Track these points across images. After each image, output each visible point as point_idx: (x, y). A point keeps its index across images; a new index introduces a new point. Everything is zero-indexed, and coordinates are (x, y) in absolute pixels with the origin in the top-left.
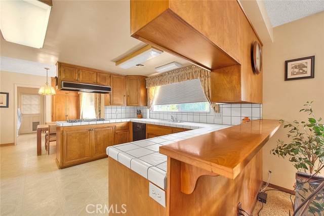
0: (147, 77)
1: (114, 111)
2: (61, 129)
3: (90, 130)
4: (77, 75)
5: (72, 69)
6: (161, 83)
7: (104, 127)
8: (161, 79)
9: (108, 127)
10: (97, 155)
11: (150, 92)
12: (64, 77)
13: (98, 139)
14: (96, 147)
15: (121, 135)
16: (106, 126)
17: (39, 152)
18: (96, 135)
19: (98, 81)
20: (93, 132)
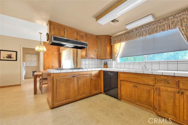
0: (111, 37)
1: (87, 62)
2: (52, 76)
3: (74, 77)
4: (63, 32)
5: (59, 27)
6: (127, 39)
7: (83, 74)
8: (127, 35)
9: (86, 74)
10: (79, 97)
11: (115, 47)
12: (53, 33)
13: (79, 84)
14: (78, 90)
15: (95, 81)
16: (85, 73)
17: (35, 92)
18: (78, 81)
19: (78, 38)
20: (76, 78)
